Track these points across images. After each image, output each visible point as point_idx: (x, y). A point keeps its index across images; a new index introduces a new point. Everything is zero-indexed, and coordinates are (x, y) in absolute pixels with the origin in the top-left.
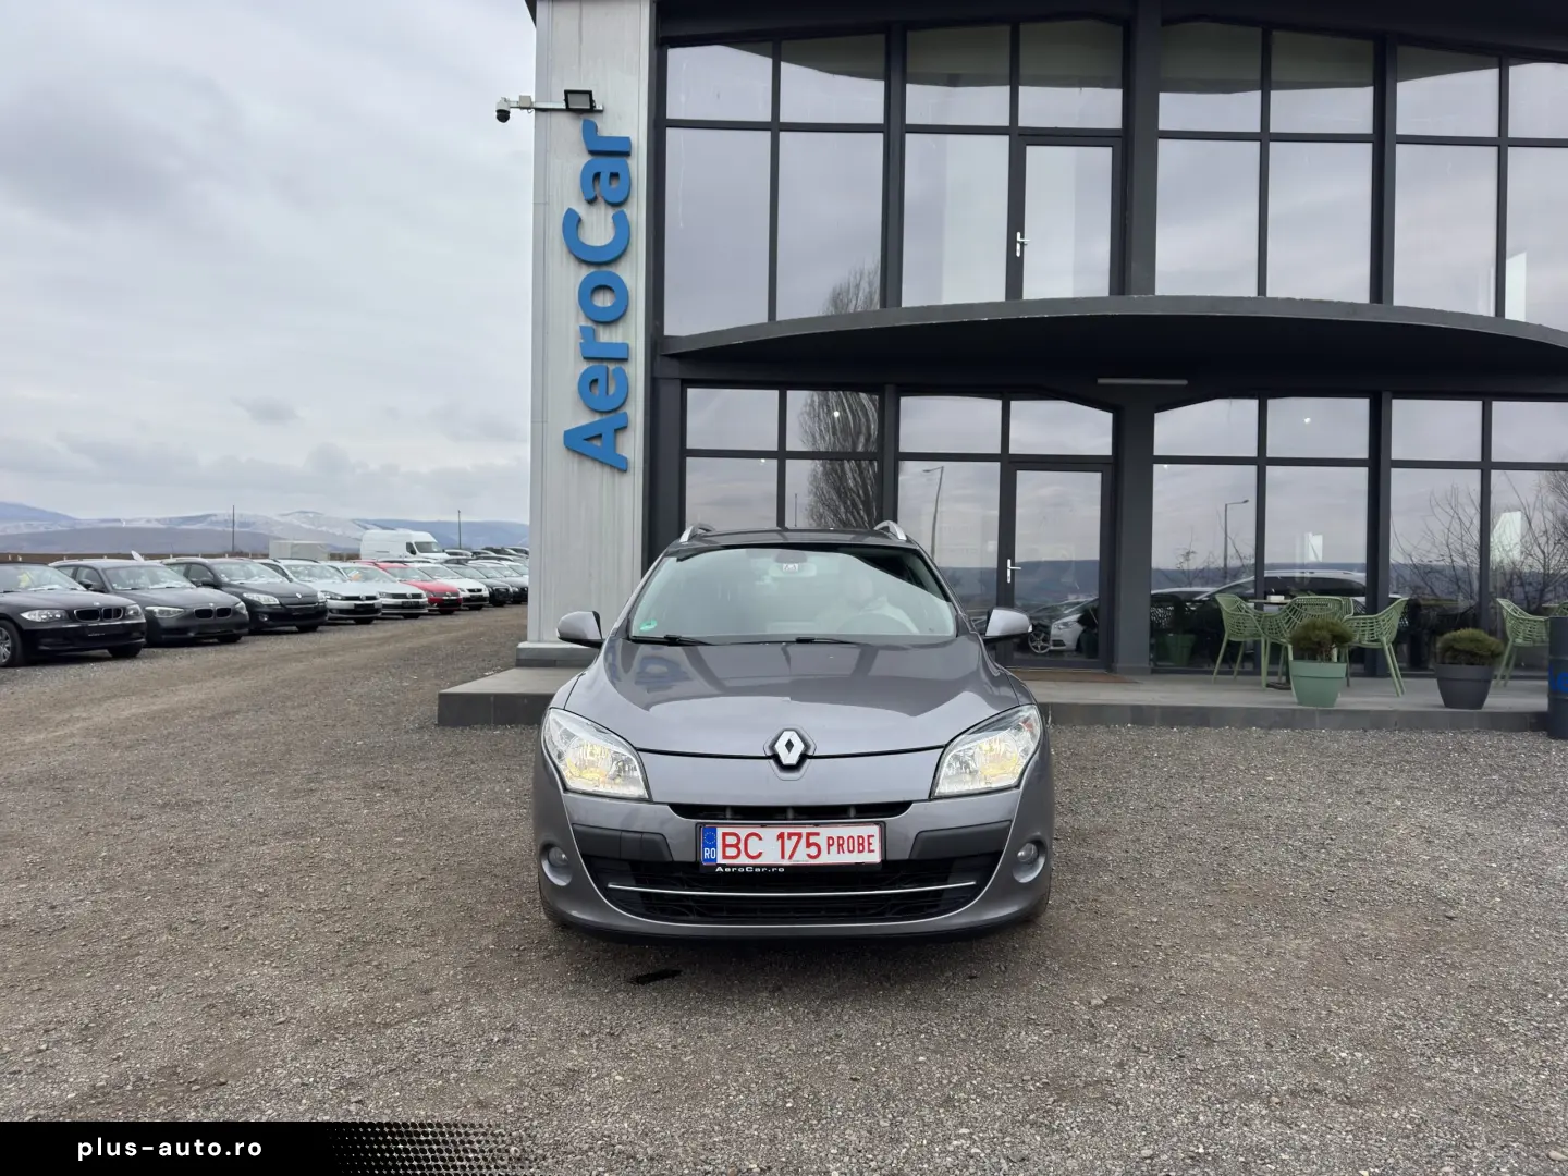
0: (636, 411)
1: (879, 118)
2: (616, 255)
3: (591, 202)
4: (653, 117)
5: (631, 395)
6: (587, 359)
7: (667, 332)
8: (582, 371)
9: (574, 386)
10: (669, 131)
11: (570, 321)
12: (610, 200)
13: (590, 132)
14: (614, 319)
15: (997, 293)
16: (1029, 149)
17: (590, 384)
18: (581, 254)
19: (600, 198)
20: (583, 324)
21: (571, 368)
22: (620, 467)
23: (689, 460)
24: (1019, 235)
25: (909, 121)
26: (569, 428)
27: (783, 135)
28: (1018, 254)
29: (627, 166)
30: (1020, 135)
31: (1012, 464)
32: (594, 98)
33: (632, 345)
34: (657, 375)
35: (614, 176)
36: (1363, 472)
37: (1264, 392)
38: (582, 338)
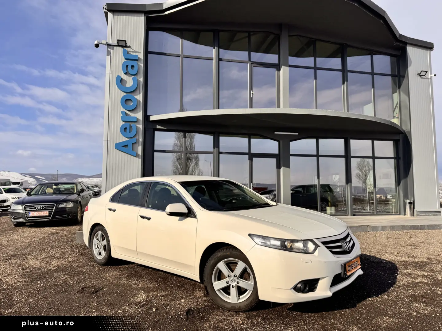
0: (140, 138)
2: (133, 90)
3: (125, 74)
4: (145, 50)
5: (138, 133)
6: (122, 121)
8: (121, 125)
10: (150, 55)
12: (132, 74)
13: (126, 53)
14: (132, 109)
17: (124, 130)
19: (128, 73)
20: (122, 110)
22: (134, 155)
23: (155, 153)
24: (251, 91)
25: (220, 58)
26: (116, 143)
27: (184, 58)
28: (251, 97)
30: (251, 63)
31: (252, 156)
32: (127, 43)
33: (138, 117)
34: (146, 127)
35: (133, 67)
36: (344, 159)
37: (317, 137)
38: (122, 115)
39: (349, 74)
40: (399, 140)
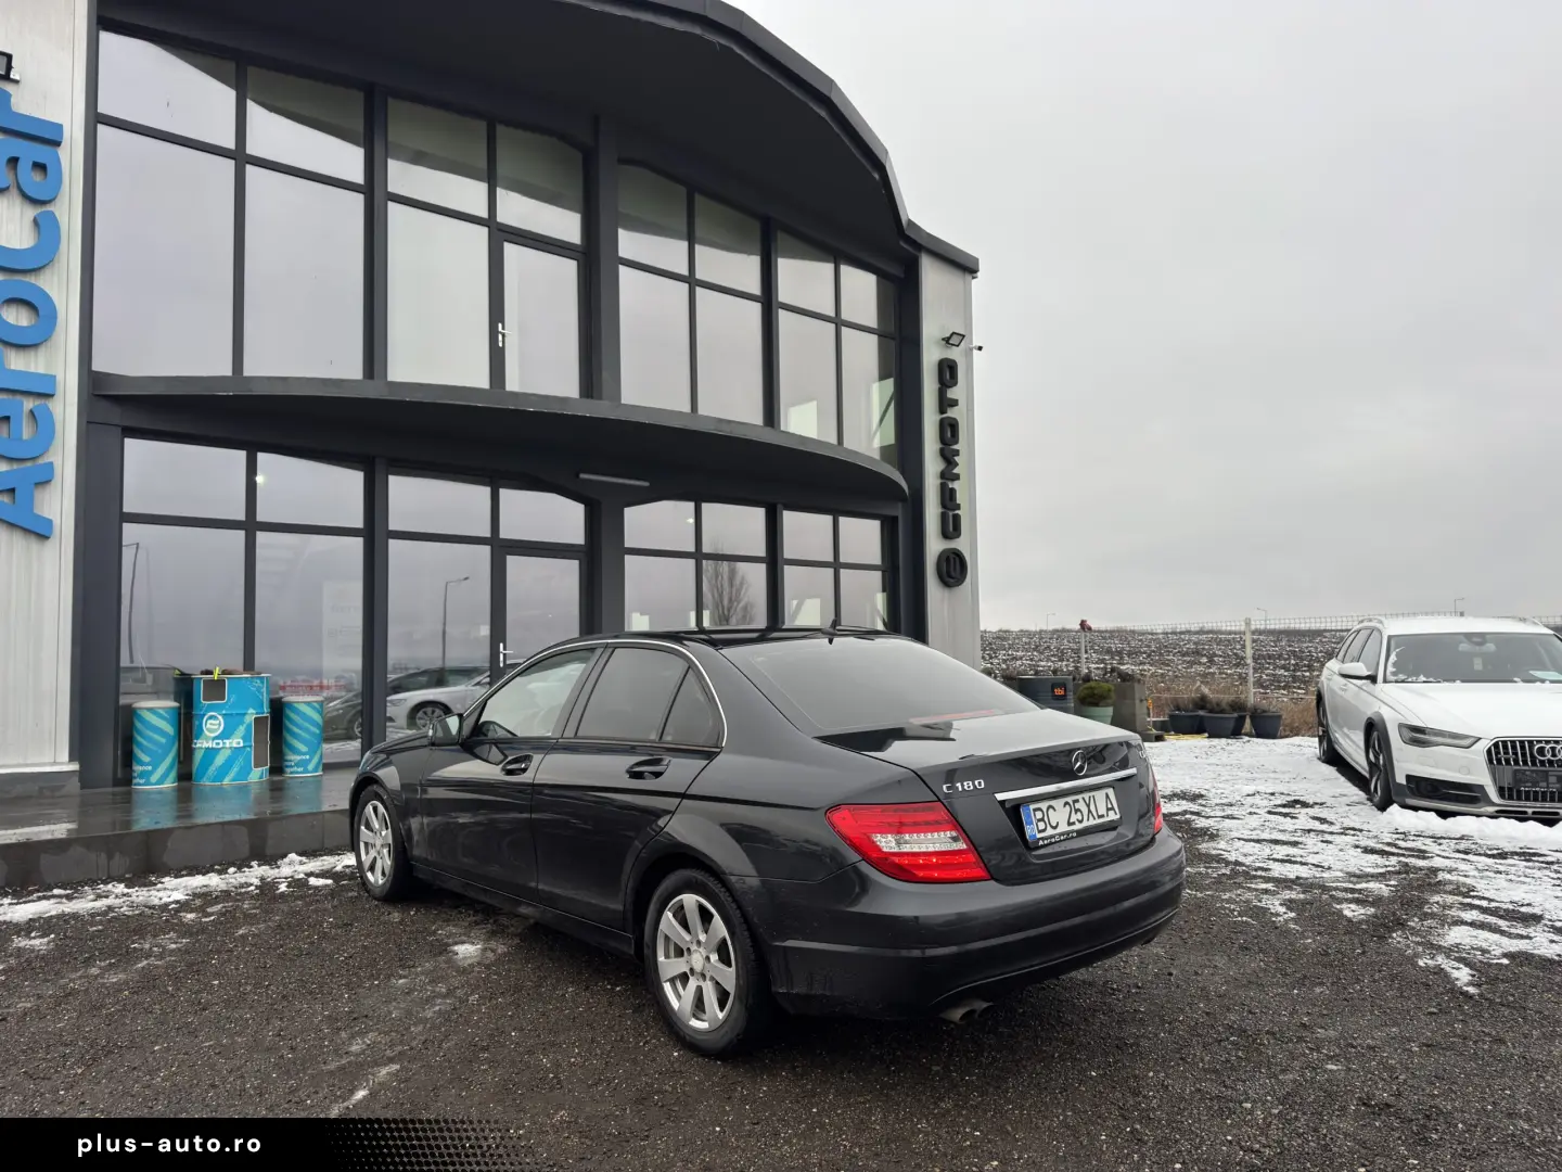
0: (65, 462)
2: (39, 265)
4: (88, 107)
5: (58, 442)
7: (98, 367)
12: (29, 195)
14: (29, 344)
15: (481, 380)
16: (508, 246)
19: (15, 189)
22: (41, 532)
23: (125, 525)
24: (500, 325)
25: (390, 190)
27: (248, 167)
28: (500, 345)
29: (58, 158)
30: (500, 230)
31: (502, 548)
34: (91, 417)
35: (39, 166)
36: (762, 568)
37: (699, 497)
40: (895, 519)
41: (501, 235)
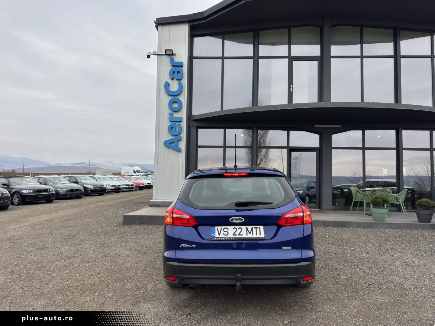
0: (184, 135)
1: (252, 55)
2: (179, 93)
3: (172, 79)
4: (189, 56)
5: (182, 131)
6: (170, 121)
7: (193, 114)
8: (168, 125)
9: (166, 129)
10: (194, 60)
11: (166, 111)
12: (178, 79)
13: (172, 60)
14: (178, 111)
15: (284, 101)
16: (294, 62)
17: (171, 128)
18: (169, 93)
19: (174, 78)
20: (170, 112)
21: (166, 124)
22: (179, 151)
23: (199, 149)
24: (291, 85)
25: (260, 56)
26: (165, 140)
27: (225, 60)
28: (291, 91)
29: (182, 69)
30: (291, 58)
31: (291, 150)
32: (173, 52)
33: (183, 117)
34: (190, 125)
35: (178, 72)
36: (395, 151)
37: (363, 128)
38: (169, 116)
39: (402, 59)
41: (292, 59)
